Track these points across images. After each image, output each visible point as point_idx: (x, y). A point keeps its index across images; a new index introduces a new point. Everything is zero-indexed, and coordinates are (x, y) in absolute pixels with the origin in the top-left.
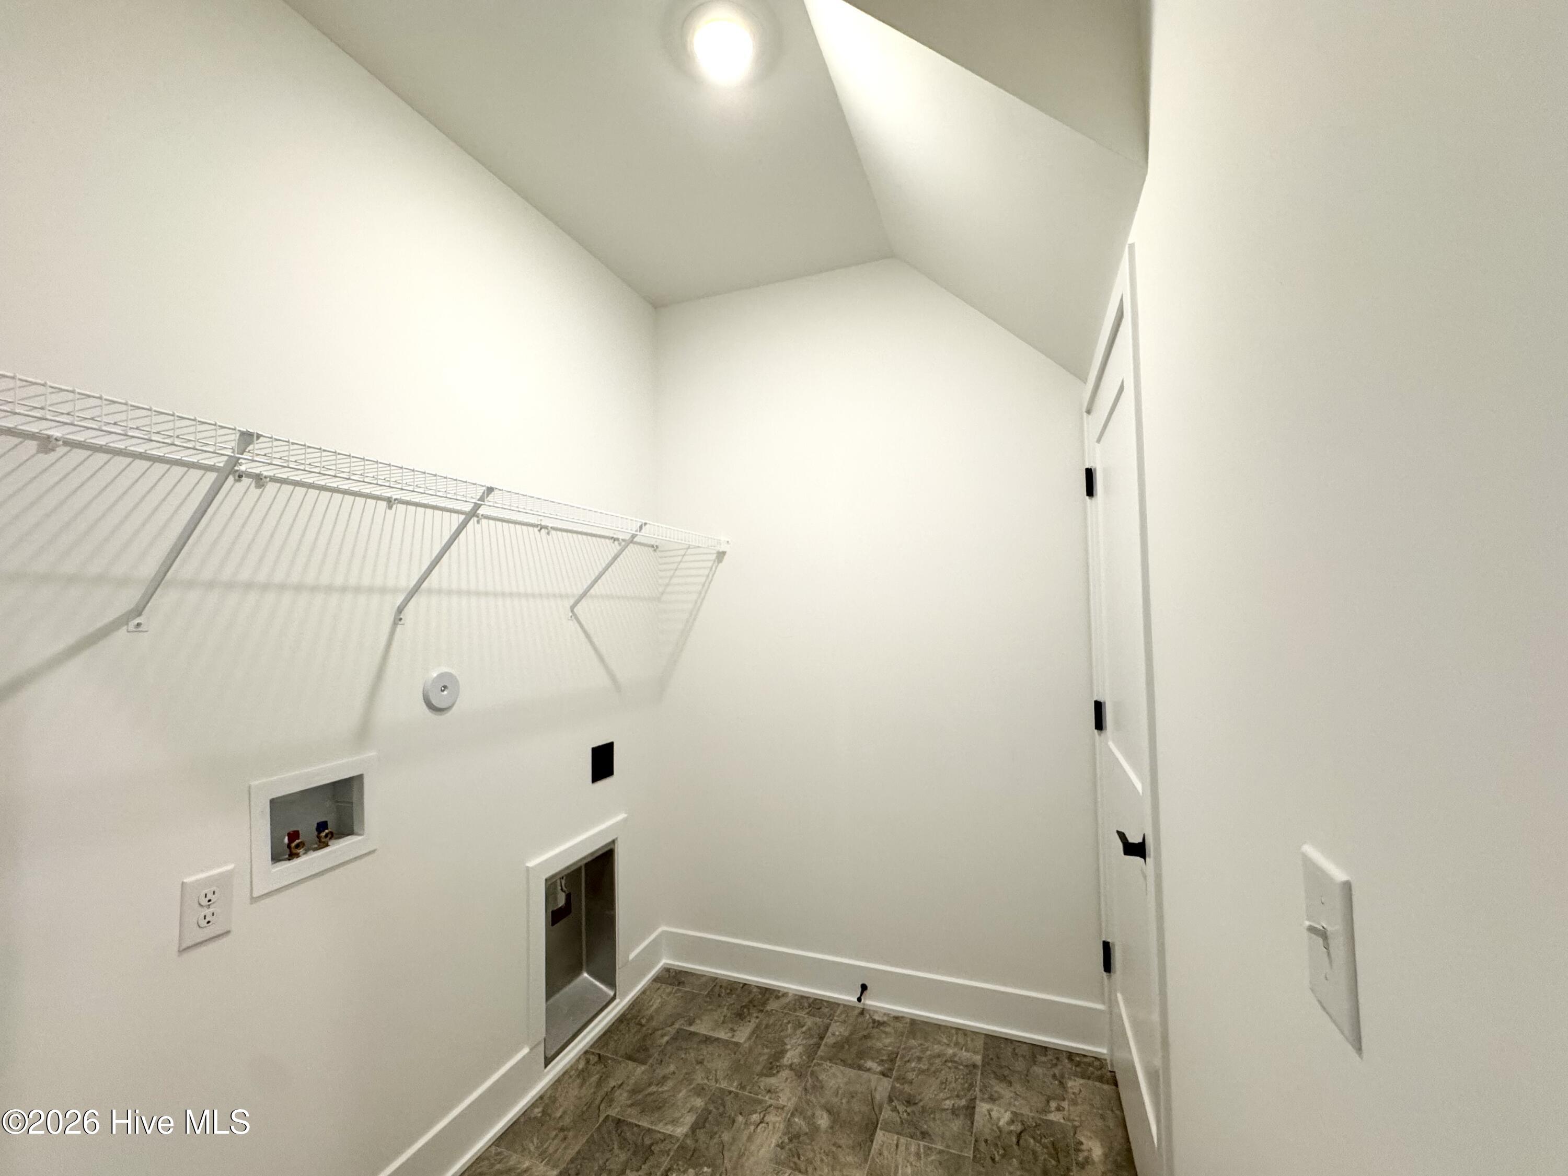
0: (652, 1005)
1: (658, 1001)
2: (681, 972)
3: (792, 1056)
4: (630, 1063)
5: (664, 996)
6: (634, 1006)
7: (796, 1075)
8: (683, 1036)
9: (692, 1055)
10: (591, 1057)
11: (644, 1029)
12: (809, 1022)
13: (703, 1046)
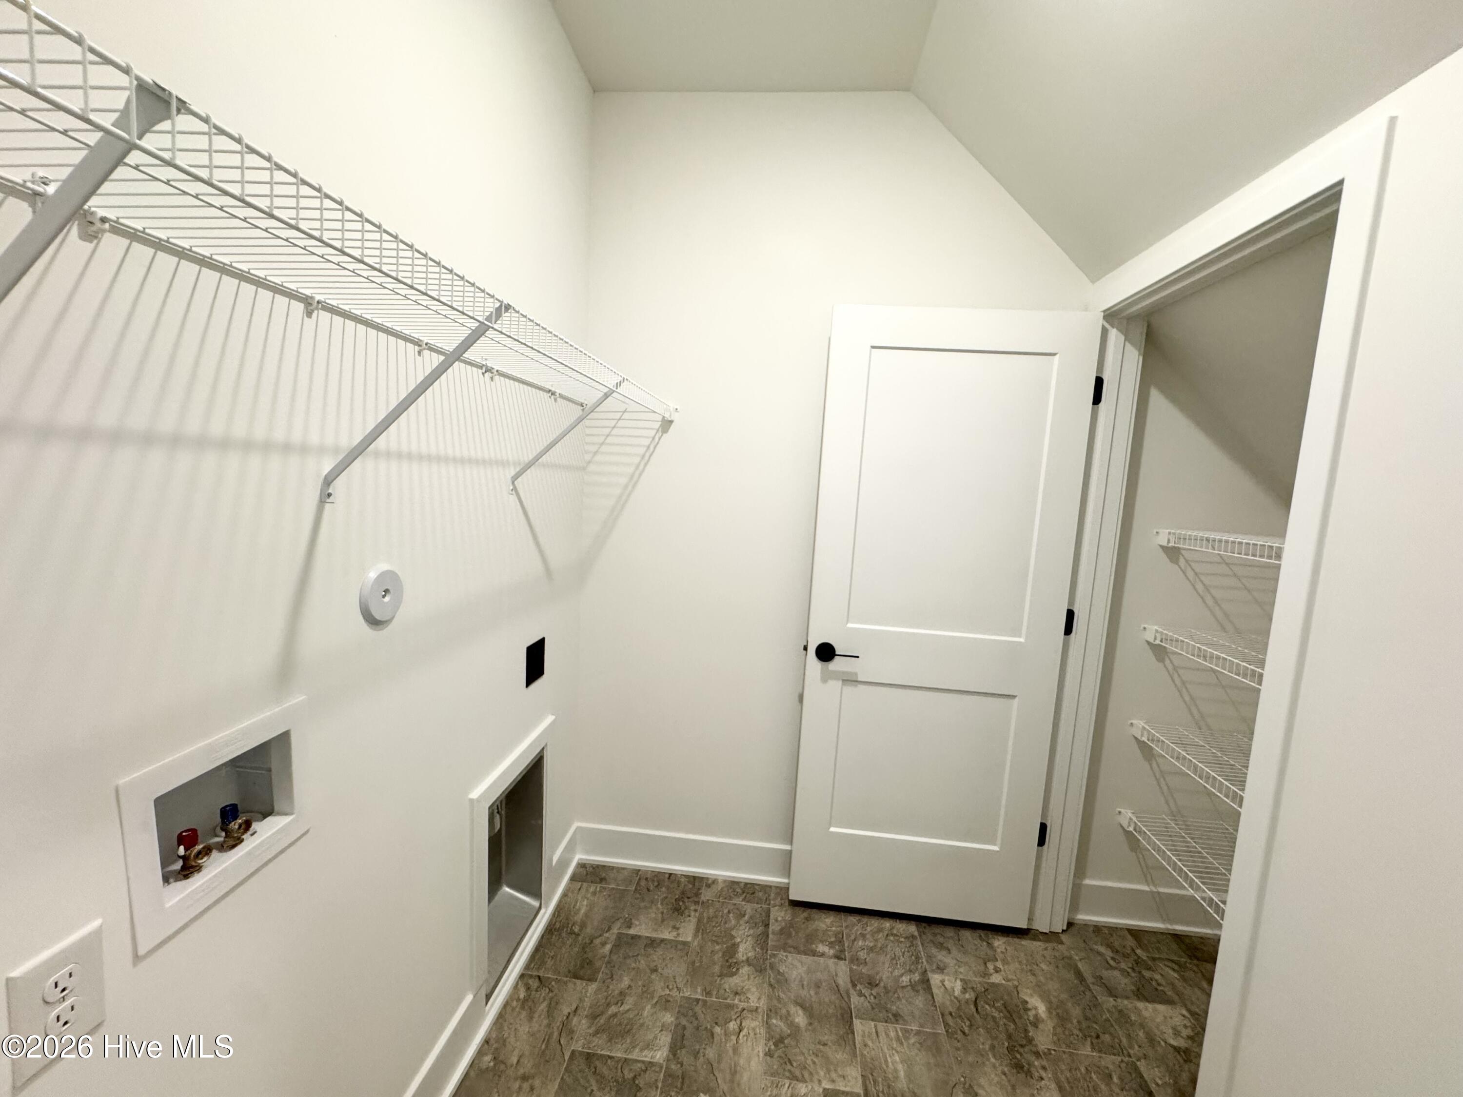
0: (579, 910)
1: (585, 903)
2: (598, 866)
3: (745, 949)
4: (578, 982)
5: (589, 895)
6: (559, 912)
7: (757, 971)
8: (625, 942)
9: (642, 962)
10: (531, 982)
11: (580, 938)
12: (749, 908)
13: (650, 950)
